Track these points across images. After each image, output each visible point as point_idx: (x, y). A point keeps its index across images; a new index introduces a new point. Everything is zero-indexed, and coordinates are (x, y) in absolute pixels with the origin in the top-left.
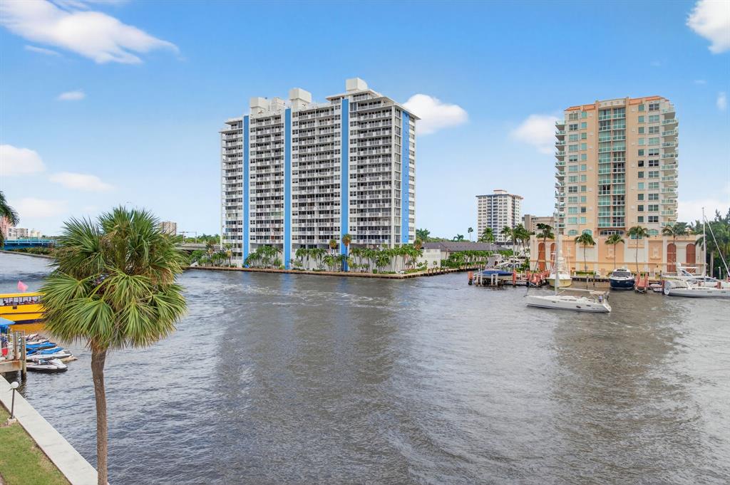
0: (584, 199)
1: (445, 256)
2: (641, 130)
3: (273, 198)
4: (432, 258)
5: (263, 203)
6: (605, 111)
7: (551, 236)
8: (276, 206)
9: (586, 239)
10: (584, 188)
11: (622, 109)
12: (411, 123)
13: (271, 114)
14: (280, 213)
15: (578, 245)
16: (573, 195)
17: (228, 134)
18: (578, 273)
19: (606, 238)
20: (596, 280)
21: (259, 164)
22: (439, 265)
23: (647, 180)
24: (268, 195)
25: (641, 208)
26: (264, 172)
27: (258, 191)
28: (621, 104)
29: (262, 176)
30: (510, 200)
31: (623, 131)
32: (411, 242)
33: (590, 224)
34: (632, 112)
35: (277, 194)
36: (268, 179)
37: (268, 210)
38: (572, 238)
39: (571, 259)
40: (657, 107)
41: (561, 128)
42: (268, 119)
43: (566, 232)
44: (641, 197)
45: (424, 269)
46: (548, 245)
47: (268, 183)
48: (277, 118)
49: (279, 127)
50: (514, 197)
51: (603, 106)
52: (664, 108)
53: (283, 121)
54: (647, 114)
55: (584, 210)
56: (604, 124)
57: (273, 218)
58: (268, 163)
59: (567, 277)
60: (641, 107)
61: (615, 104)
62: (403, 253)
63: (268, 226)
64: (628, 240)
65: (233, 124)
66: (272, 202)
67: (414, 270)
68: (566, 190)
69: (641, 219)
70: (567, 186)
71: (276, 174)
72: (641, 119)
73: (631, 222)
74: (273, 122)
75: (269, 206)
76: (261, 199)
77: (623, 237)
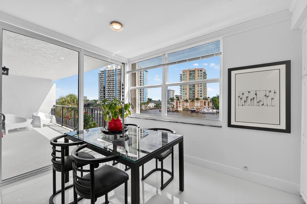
0: (186, 91)
1: (155, 105)
2: (198, 76)
3: (112, 90)
4: (152, 105)
5: (110, 91)
6: (191, 71)
7: (179, 100)
8: (113, 92)
9: (187, 101)
10: (186, 89)
11: (194, 71)
12: (146, 73)
13: (112, 69)
14: (114, 94)
15: (185, 102)
16: (184, 90)
17: (100, 74)
18: (185, 108)
19: (191, 100)
20: (188, 110)
21: (108, 82)
22: (153, 107)
23: (200, 87)
24: (111, 89)
25: (198, 93)
26: (110, 84)
27: (108, 89)
28: (194, 70)
29: (109, 85)
30: (172, 91)
31: (195, 76)
32: (146, 101)
33: (187, 97)
34: (196, 72)
35: (113, 89)
36: (111, 85)
37: (111, 93)
38: (183, 100)
39: (183, 105)
40: (202, 71)
41: (181, 75)
42: (111, 71)
43: (182, 99)
44: (198, 91)
45: (150, 108)
46: (178, 102)
47: (111, 86)
48: (113, 70)
49: (114, 72)
50: (173, 91)
51: (190, 70)
52: (203, 71)
53: (114, 71)
54: (200, 72)
55: (186, 94)
56: (190, 74)
57: (112, 95)
58: (111, 82)
59: (182, 109)
60: (198, 71)
61: (193, 70)
62: (144, 104)
63: (111, 97)
64: (196, 101)
65: (102, 71)
66: (112, 91)
67: (147, 108)
68: (182, 89)
69: (198, 96)
70: (182, 88)
71: (113, 84)
72: (198, 73)
73: (196, 97)
74: (112, 71)
75: (111, 92)
76: (109, 90)
77: (194, 100)
